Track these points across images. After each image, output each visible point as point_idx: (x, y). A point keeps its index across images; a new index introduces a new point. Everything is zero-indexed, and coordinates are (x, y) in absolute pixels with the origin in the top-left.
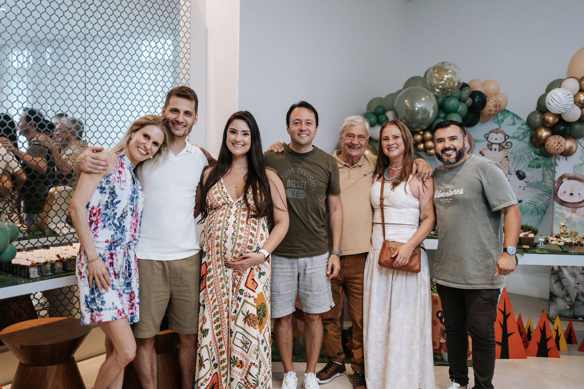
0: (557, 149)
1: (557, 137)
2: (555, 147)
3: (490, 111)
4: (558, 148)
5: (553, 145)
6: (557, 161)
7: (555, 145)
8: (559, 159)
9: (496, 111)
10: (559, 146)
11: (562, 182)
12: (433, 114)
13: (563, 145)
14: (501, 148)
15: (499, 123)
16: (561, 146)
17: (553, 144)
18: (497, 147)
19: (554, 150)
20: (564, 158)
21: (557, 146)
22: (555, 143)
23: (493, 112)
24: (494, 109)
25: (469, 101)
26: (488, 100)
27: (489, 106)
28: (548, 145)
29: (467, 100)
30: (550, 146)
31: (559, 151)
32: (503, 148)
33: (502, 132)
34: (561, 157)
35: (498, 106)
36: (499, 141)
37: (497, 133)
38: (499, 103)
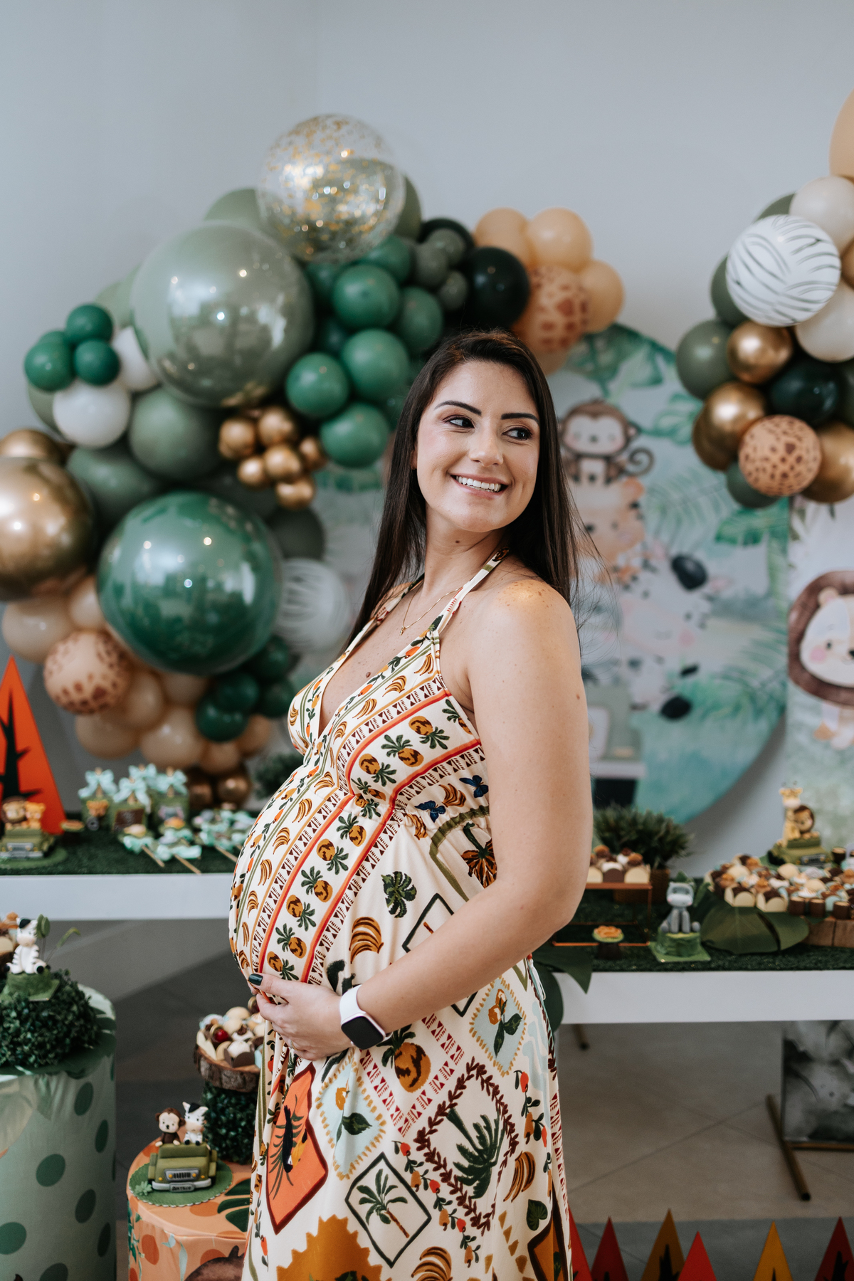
0: (785, 476)
1: (783, 422)
2: (775, 467)
3: (548, 326)
4: (783, 468)
5: (767, 459)
6: (797, 524)
7: (775, 458)
8: (802, 513)
9: (570, 327)
10: (791, 459)
11: (817, 606)
12: (287, 331)
13: (805, 456)
14: (613, 472)
15: (603, 375)
16: (799, 459)
17: (767, 453)
18: (597, 467)
19: (772, 476)
20: (824, 509)
21: (783, 460)
22: (773, 450)
23: (558, 333)
24: (558, 319)
25: (455, 286)
26: (539, 286)
27: (542, 309)
28: (747, 457)
29: (442, 282)
30: (758, 464)
31: (791, 480)
32: (621, 471)
33: (614, 412)
34: (811, 507)
35: (577, 308)
36: (606, 446)
37: (595, 415)
38: (582, 297)
